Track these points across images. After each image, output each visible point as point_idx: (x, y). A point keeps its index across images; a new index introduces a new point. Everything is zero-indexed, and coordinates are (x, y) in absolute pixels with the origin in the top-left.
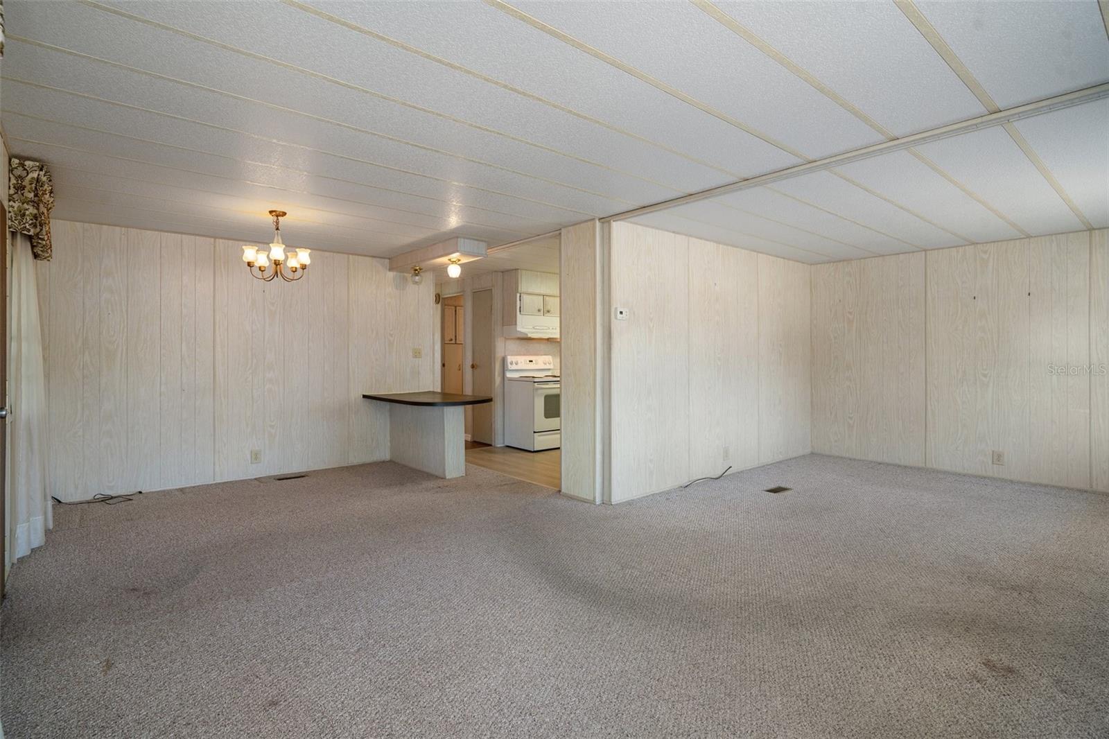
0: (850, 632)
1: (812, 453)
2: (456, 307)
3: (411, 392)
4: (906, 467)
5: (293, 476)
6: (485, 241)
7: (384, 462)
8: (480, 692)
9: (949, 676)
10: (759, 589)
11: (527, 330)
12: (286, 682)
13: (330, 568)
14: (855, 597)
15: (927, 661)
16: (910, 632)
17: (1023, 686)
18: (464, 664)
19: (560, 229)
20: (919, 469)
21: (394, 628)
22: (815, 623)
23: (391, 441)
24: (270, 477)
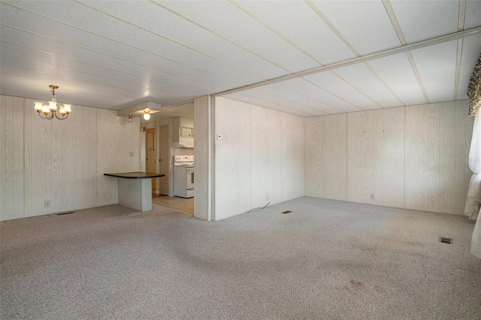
0: (302, 272)
1: (305, 196)
2: (153, 133)
3: (128, 172)
4: (339, 201)
5: (67, 213)
6: (161, 104)
7: (115, 205)
8: (131, 312)
9: (336, 288)
10: (269, 256)
11: (184, 144)
12: (33, 315)
13: (73, 257)
14: (307, 257)
15: (329, 282)
16: (325, 270)
17: (363, 290)
18: (127, 299)
19: (194, 99)
20: (344, 202)
21: (97, 284)
22: (288, 269)
23: (118, 195)
24: (55, 214)
